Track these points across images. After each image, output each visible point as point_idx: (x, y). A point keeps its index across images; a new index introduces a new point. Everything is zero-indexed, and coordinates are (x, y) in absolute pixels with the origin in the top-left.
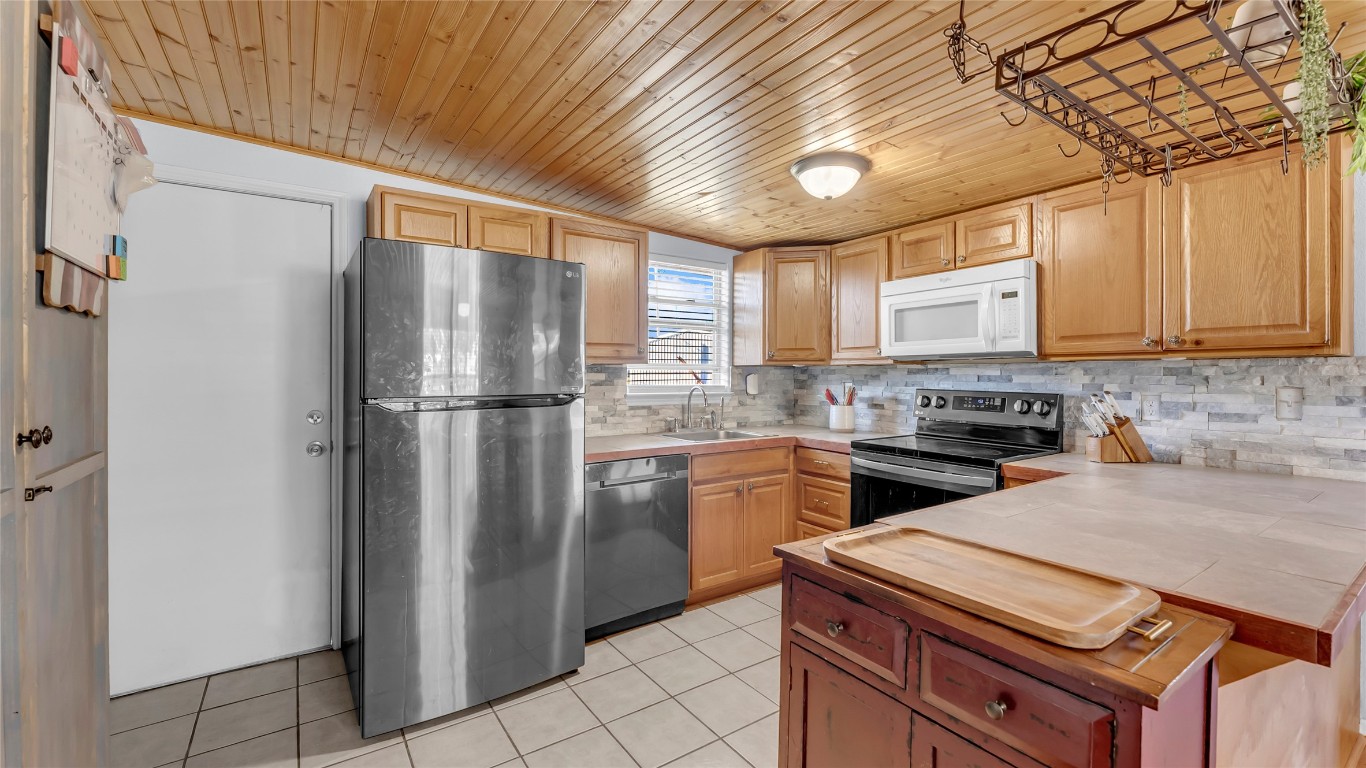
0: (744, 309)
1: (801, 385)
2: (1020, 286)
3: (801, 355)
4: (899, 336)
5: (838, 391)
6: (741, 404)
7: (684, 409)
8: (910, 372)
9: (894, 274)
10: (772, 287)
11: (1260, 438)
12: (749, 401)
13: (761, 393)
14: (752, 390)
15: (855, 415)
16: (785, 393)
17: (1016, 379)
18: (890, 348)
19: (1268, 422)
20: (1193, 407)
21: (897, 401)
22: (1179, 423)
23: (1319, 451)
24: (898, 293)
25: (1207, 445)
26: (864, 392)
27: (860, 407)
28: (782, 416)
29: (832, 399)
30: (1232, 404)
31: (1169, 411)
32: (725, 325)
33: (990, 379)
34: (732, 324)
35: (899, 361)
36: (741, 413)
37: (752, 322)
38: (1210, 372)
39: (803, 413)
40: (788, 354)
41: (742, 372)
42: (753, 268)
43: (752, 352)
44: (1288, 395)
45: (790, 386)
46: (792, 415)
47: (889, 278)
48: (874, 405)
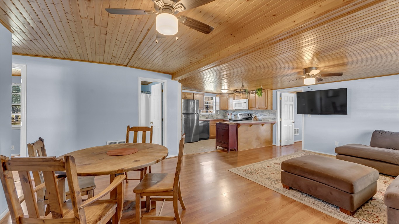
0: (217, 102)
1: (226, 113)
2: (246, 102)
3: (224, 109)
4: (235, 107)
5: (230, 114)
6: (217, 115)
7: (209, 116)
8: (239, 111)
9: (236, 99)
10: (221, 99)
11: (267, 118)
12: (218, 115)
13: (220, 114)
14: (218, 113)
15: (232, 117)
16: (223, 114)
17: (249, 112)
18: (234, 108)
19: (267, 116)
20: (262, 115)
21: (237, 115)
22: (262, 117)
23: (270, 119)
24: (236, 101)
25: (263, 119)
26: (233, 114)
27: (233, 116)
28: (223, 117)
29: (229, 115)
30: (265, 114)
31: (261, 115)
32: (214, 104)
33: (246, 112)
34: (215, 104)
35: (236, 110)
36: (217, 117)
37: (218, 104)
38: (264, 111)
39: (226, 117)
40: (223, 109)
41: (217, 111)
42: (218, 97)
43: (218, 108)
44: (269, 113)
45: (224, 113)
46: (224, 117)
47: (235, 99)
48: (235, 115)
